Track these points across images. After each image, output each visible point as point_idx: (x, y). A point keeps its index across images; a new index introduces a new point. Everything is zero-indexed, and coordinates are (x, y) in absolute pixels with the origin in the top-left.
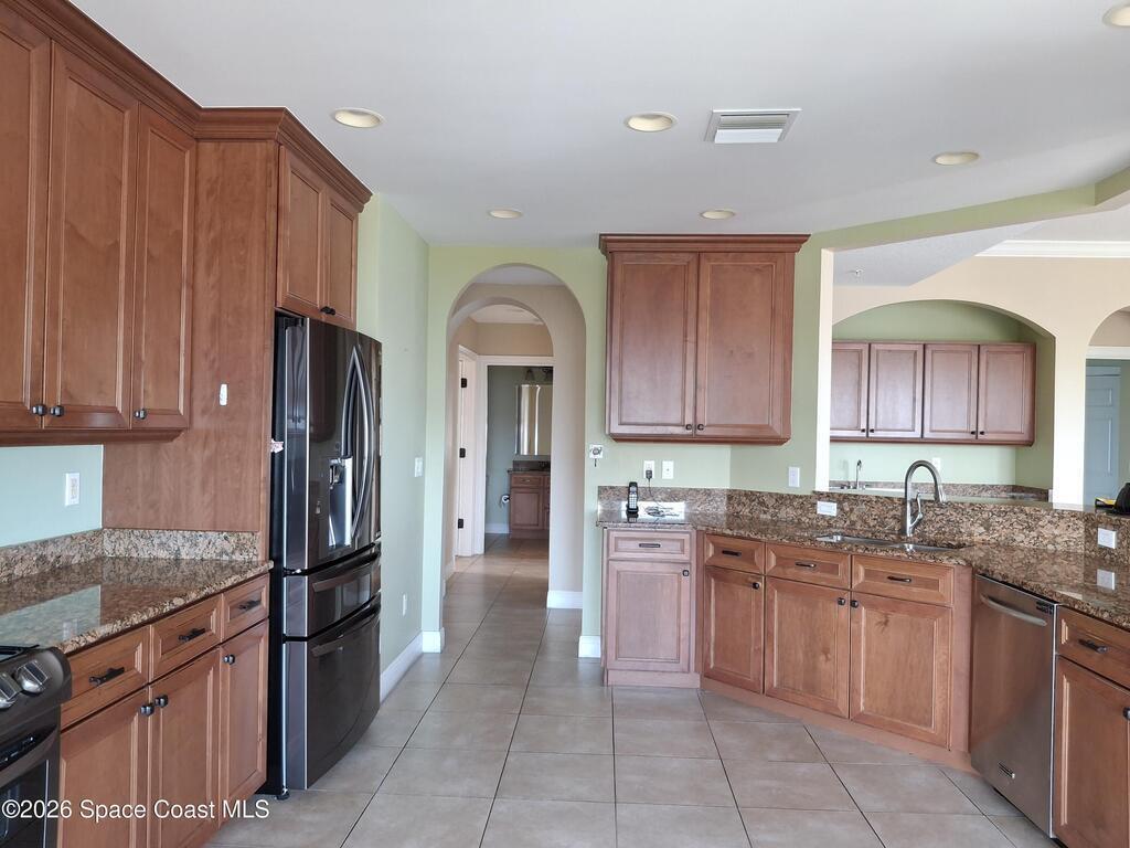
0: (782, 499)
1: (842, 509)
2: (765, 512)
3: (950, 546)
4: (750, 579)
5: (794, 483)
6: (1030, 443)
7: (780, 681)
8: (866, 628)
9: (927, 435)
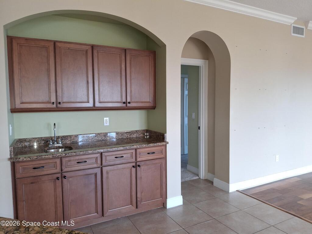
6: (154, 108)
9: (98, 105)
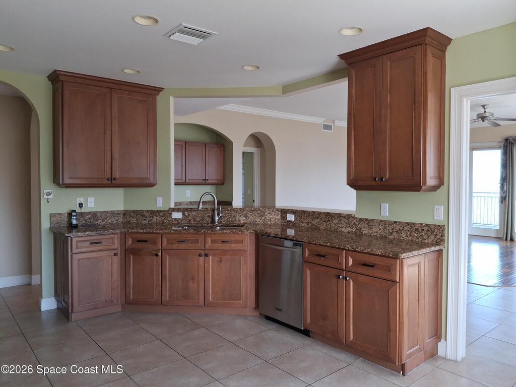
0: (153, 213)
1: (184, 215)
2: (145, 220)
3: (234, 226)
4: (153, 252)
5: (160, 204)
6: (222, 184)
7: (170, 297)
8: (212, 265)
